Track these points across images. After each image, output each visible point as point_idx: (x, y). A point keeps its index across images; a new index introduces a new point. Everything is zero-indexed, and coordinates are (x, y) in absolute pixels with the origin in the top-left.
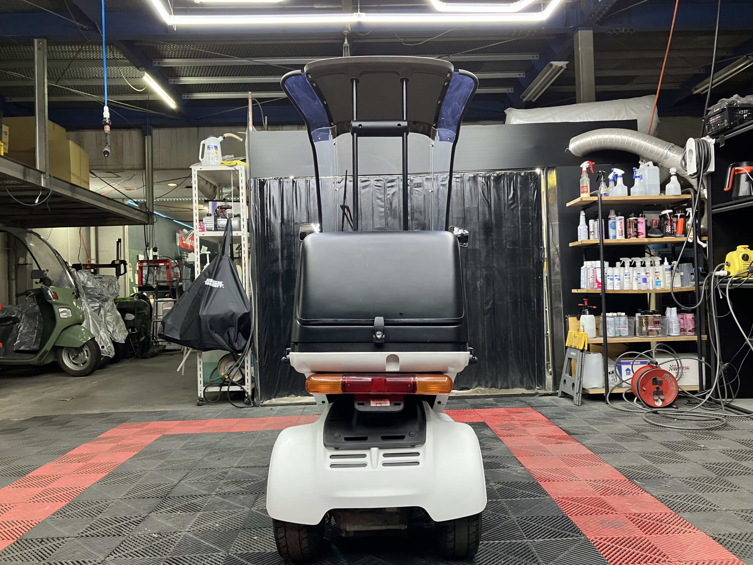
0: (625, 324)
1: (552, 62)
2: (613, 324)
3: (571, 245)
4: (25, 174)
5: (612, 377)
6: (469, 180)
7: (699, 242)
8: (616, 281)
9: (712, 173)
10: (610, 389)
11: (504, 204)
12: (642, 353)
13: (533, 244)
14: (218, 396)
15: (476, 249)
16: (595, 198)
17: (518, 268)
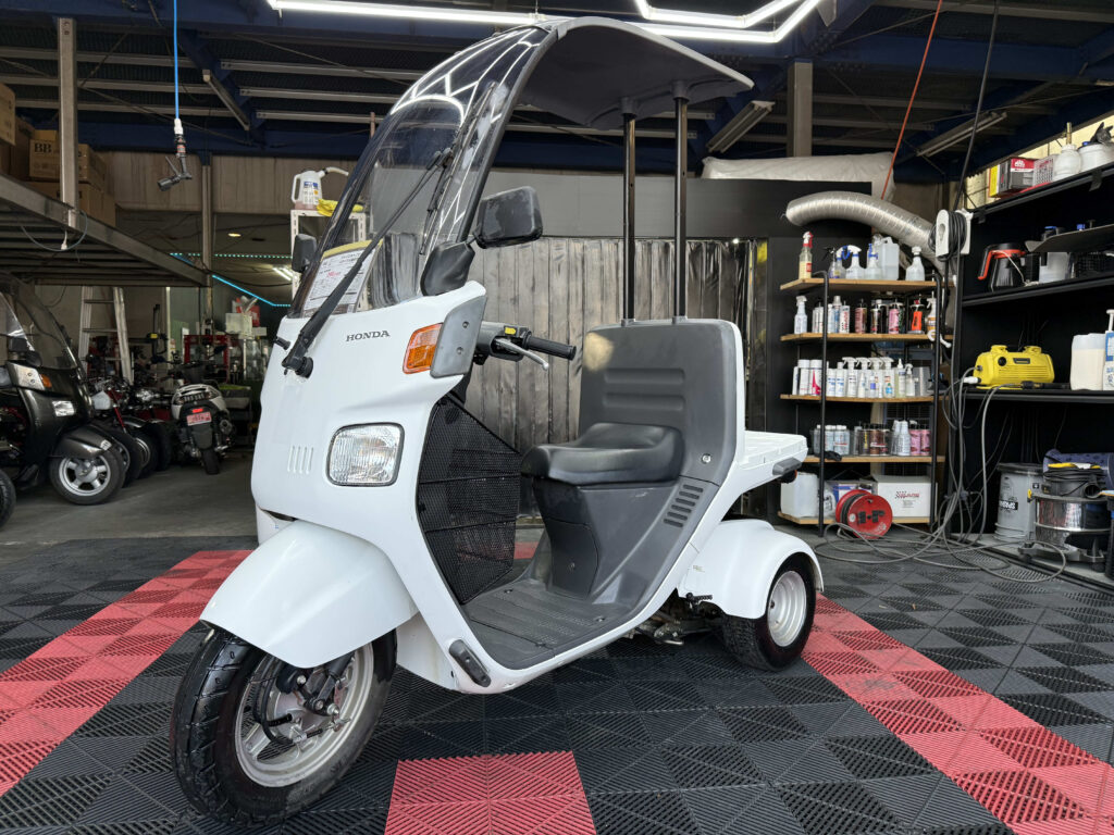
0: (846, 439)
1: (754, 102)
2: (832, 439)
3: (783, 338)
4: (47, 208)
5: (827, 504)
7: (942, 341)
8: (839, 387)
9: (965, 256)
10: (825, 520)
11: (702, 282)
16: (821, 281)
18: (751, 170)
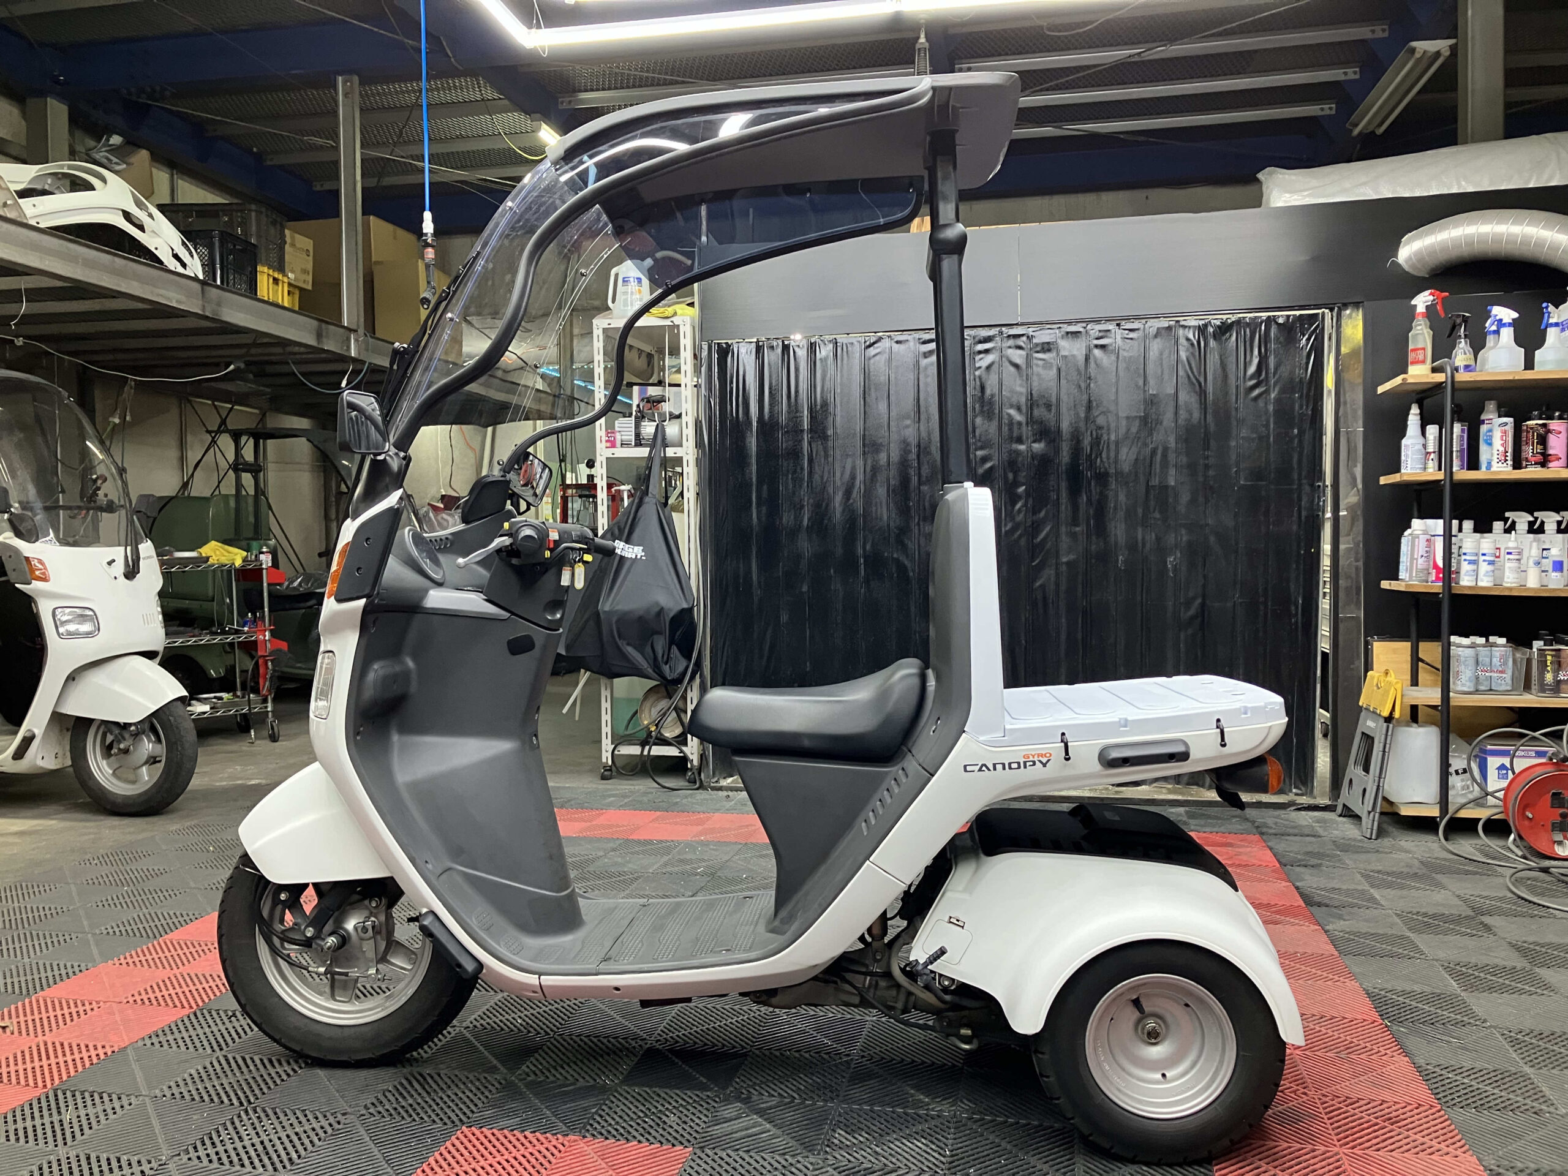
0: (1505, 663)
1: (1414, 44)
2: (1472, 662)
3: (1383, 480)
4: (319, 336)
5: (1462, 780)
6: (1156, 336)
8: (1484, 567)
10: (1451, 809)
11: (1237, 387)
12: (1537, 734)
13: (1300, 475)
14: (636, 765)
15: (1167, 487)
16: (1440, 377)
17: (1263, 530)
18: (1347, 184)
